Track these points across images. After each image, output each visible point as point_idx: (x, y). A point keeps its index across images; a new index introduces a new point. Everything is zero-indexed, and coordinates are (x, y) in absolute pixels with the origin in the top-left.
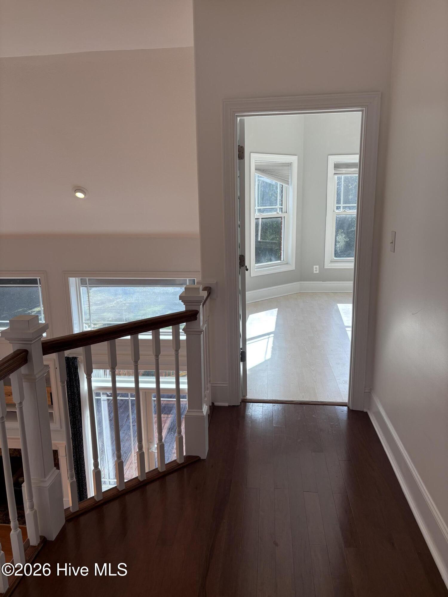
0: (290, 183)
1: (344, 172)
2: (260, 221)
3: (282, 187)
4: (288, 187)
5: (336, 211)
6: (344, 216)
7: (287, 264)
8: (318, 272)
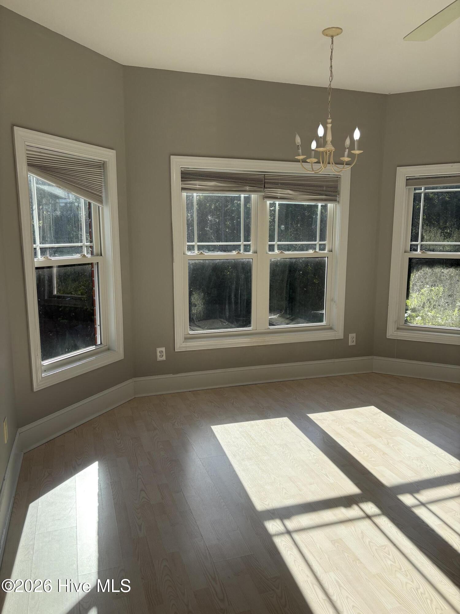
0: (104, 199)
1: (198, 186)
2: (55, 270)
3: (90, 208)
4: (100, 208)
5: (188, 254)
6: (202, 261)
7: (109, 349)
8: (164, 358)
